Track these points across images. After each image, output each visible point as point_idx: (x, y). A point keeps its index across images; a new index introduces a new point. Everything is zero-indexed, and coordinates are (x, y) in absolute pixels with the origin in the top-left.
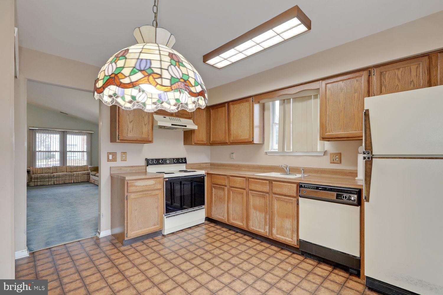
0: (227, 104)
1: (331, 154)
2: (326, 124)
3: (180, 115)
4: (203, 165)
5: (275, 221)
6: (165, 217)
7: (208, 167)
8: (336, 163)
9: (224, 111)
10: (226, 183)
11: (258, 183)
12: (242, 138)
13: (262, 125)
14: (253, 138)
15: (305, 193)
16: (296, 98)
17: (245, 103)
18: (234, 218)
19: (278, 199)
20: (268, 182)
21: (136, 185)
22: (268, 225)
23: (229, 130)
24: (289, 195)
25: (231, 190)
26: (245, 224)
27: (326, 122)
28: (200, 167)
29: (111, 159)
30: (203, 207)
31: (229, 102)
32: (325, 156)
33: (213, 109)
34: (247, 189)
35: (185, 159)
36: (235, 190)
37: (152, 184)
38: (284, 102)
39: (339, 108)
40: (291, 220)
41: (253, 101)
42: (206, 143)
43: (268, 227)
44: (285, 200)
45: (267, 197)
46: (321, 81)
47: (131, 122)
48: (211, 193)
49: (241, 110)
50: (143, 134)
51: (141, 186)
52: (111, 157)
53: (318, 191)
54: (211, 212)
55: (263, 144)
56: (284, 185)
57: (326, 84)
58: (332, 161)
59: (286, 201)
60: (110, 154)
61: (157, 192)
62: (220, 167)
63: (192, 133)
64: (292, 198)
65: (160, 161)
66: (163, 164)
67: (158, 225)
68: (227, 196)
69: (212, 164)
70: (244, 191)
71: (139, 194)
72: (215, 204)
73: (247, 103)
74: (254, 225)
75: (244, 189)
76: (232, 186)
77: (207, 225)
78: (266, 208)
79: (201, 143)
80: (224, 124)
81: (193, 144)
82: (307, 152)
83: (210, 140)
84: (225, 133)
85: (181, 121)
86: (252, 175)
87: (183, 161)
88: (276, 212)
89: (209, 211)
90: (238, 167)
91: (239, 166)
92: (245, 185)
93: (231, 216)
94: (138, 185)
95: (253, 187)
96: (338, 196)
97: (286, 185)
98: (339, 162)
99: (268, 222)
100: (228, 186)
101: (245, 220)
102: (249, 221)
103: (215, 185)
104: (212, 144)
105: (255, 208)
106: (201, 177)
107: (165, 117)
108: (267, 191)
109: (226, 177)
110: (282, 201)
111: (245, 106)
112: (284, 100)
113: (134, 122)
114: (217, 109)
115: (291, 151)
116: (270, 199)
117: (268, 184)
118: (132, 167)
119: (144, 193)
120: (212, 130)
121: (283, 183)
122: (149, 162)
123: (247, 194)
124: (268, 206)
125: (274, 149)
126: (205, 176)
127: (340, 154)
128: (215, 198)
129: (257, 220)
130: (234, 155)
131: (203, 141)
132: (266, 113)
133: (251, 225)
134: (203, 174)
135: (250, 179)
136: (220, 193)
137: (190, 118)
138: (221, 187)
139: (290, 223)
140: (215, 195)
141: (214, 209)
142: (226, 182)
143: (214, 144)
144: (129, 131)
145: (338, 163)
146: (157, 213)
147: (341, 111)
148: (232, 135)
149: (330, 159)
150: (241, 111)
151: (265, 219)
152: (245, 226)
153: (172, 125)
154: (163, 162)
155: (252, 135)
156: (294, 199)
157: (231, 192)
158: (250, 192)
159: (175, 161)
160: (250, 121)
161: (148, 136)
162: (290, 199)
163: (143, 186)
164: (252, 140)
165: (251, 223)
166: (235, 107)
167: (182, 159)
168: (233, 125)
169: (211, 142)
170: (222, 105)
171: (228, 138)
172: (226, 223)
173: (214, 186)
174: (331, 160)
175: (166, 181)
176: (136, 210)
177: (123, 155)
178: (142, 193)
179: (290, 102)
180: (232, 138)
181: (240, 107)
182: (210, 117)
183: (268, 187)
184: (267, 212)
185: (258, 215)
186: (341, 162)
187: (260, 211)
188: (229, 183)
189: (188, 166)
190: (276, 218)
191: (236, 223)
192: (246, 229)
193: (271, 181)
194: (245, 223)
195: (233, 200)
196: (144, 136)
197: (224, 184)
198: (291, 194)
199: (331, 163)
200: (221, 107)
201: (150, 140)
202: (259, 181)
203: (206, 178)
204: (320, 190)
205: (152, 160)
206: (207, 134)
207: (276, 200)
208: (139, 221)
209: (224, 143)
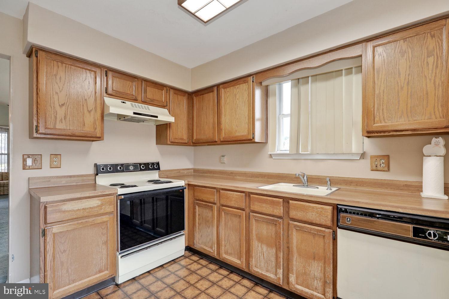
0: (216, 87)
1: (372, 157)
2: (374, 110)
3: (149, 101)
4: (184, 171)
5: (294, 263)
6: (120, 256)
7: (190, 174)
8: (381, 171)
9: (211, 98)
10: (216, 200)
11: (265, 201)
12: (237, 134)
13: (265, 117)
14: (254, 134)
15: (349, 223)
16: (316, 75)
17: (241, 85)
18: (227, 252)
19: (300, 230)
20: (281, 200)
21: (63, 210)
22: (282, 267)
23: (219, 123)
24: (318, 223)
25: (223, 210)
26: (244, 263)
27: (374, 107)
28: (179, 175)
29: (31, 165)
30: (182, 232)
31: (219, 86)
32: (362, 161)
33: (197, 96)
34: (247, 210)
35: (158, 164)
36: (230, 211)
37: (96, 205)
38: (298, 82)
39: (398, 83)
40: (321, 264)
41: (253, 82)
42: (187, 142)
43: (282, 271)
44: (311, 230)
45: (280, 224)
46: (364, 44)
47: (63, 105)
48: (194, 213)
49: (235, 95)
50: (84, 125)
51: (74, 211)
52: (29, 162)
53: (375, 221)
54: (194, 240)
55: (266, 143)
56: (310, 207)
57: (374, 47)
58: (374, 168)
59: (313, 233)
60: (29, 157)
61: (105, 218)
62: (206, 175)
63: (167, 128)
64: (323, 229)
65: (119, 168)
66: (123, 171)
67: (107, 270)
68: (217, 218)
69: (195, 171)
70: (243, 213)
71: (70, 225)
72: (199, 228)
73: (244, 84)
74: (259, 265)
75: (243, 210)
76: (224, 204)
77: (187, 260)
78: (279, 241)
79: (181, 141)
80: (211, 116)
81: (169, 143)
82: (334, 154)
83: (193, 137)
84: (214, 128)
85: (149, 109)
86: (255, 189)
87: (155, 166)
88: (295, 249)
89: (191, 237)
90: (231, 175)
91: (232, 173)
92: (244, 204)
93: (223, 248)
94: (66, 209)
95: (256, 207)
96: (416, 232)
97: (313, 208)
98: (386, 169)
99: (282, 263)
100: (218, 205)
101: (244, 256)
102: (251, 259)
103: (198, 202)
104: (196, 143)
105: (260, 239)
106: (179, 190)
107: (124, 102)
108: (280, 215)
109: (215, 190)
110: (305, 231)
111: (242, 89)
112: (298, 79)
113: (68, 106)
114: (202, 96)
115: (309, 153)
116: (285, 227)
117: (282, 204)
118: (71, 177)
119: (80, 221)
120: (195, 124)
121: (307, 204)
122: (99, 170)
123: (248, 218)
124: (282, 238)
125: (281, 149)
126: (185, 188)
127: (388, 156)
128: (199, 219)
129: (262, 257)
130: (225, 159)
131: (182, 139)
132: (270, 100)
133: (254, 265)
134: (181, 185)
135: (251, 195)
136: (207, 213)
137: (163, 107)
138: (208, 205)
139: (320, 269)
140: (199, 215)
141: (197, 235)
142: (215, 198)
143: (199, 143)
144: (58, 120)
145: (384, 171)
146: (105, 252)
147: (402, 88)
148: (223, 131)
149: (371, 164)
150: (236, 97)
151: (277, 258)
152: (244, 265)
153: (135, 113)
154: (123, 168)
155: (252, 130)
156: (327, 230)
157: (223, 213)
158: (251, 214)
159: (143, 167)
160: (249, 110)
161: (96, 129)
162: (321, 230)
163: (78, 210)
164: (252, 137)
165: (253, 262)
166: (228, 91)
167: (153, 164)
168: (225, 116)
169: (194, 142)
170: (209, 90)
171: (217, 135)
172: (215, 257)
173: (197, 204)
174: (372, 166)
175: (121, 200)
176: (65, 251)
177: (53, 158)
178: (76, 222)
179: (308, 83)
180: (223, 135)
181: (235, 91)
182: (193, 107)
183: (282, 209)
184: (280, 247)
185: (264, 250)
186: (389, 170)
187: (269, 245)
188: (220, 200)
189: (162, 174)
190: (295, 257)
191: (230, 260)
192: (246, 270)
193: (286, 200)
194: (244, 261)
195: (225, 224)
196: (88, 129)
197: (212, 200)
198: (323, 222)
199: (372, 170)
200: (208, 93)
201: (98, 136)
202: (267, 199)
203: (186, 191)
204: (378, 218)
205: (106, 166)
206: (188, 130)
207: (294, 230)
208: (70, 270)
209: (212, 143)
